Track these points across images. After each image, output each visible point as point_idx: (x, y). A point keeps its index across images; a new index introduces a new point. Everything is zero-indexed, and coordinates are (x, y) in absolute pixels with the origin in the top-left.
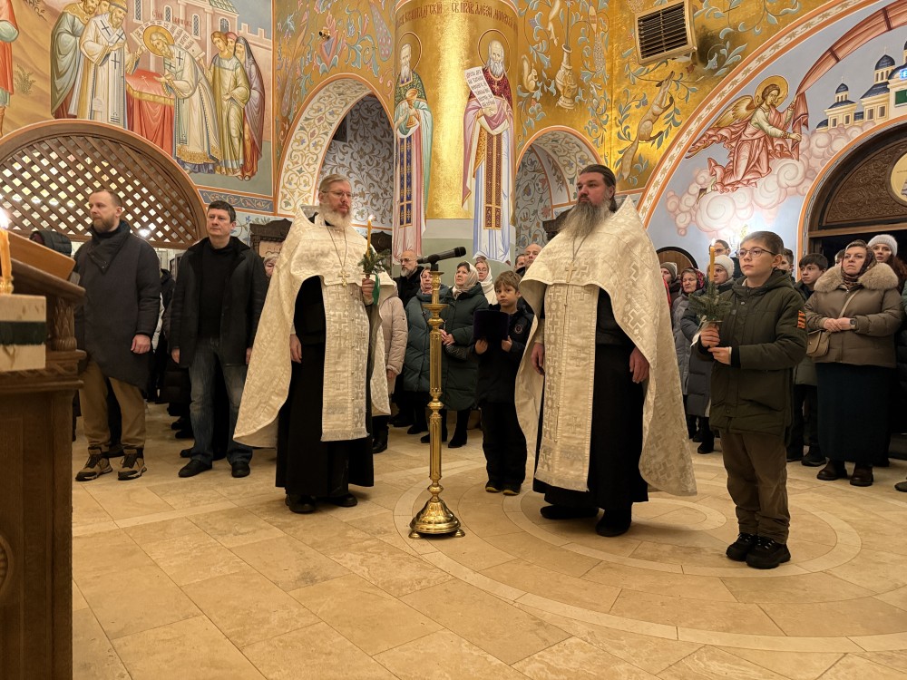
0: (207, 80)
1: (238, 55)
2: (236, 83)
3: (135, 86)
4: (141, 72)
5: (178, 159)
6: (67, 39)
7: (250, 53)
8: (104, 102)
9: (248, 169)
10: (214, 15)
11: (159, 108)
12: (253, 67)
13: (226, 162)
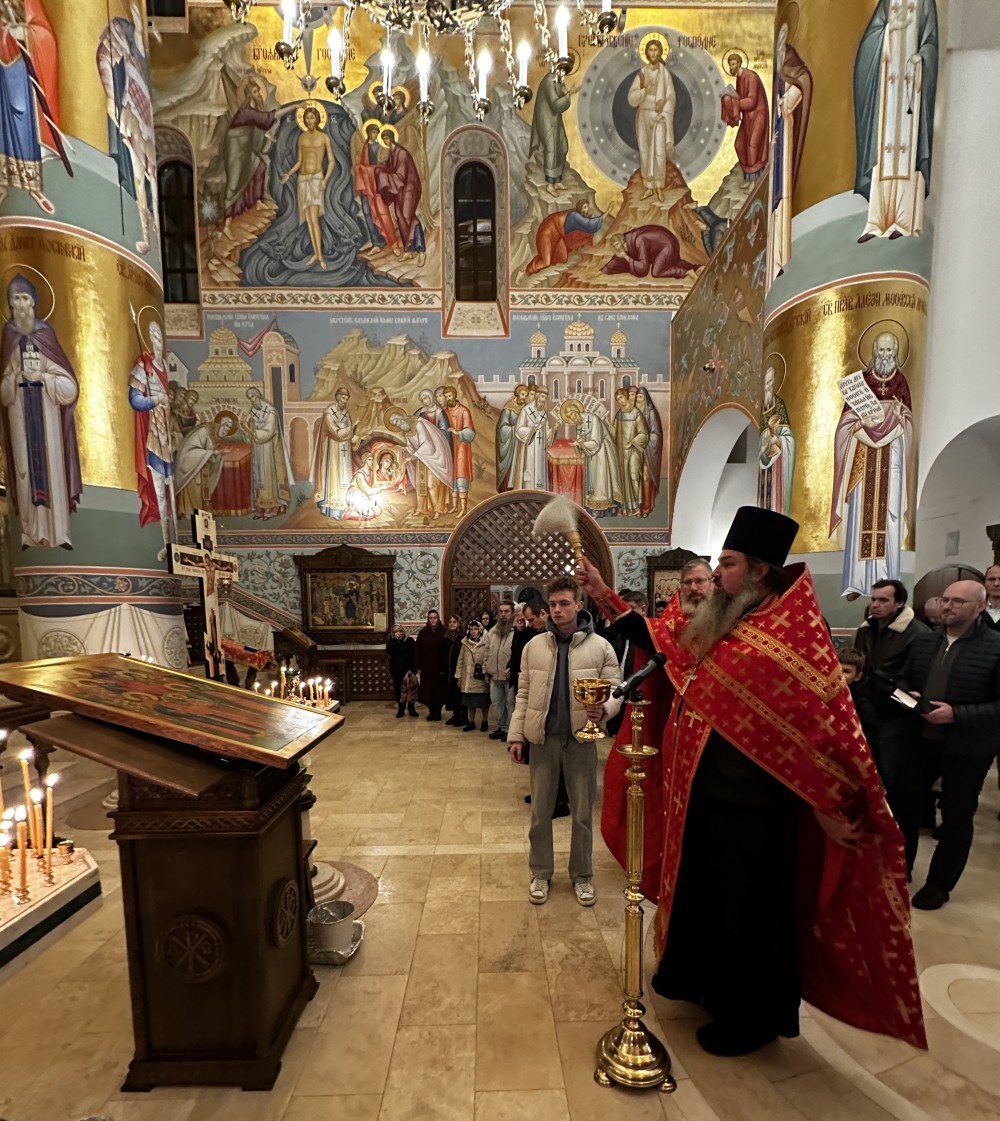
0: (611, 435)
1: (638, 405)
2: (636, 431)
3: (553, 453)
4: (559, 441)
5: (587, 508)
6: (506, 429)
7: (649, 399)
8: (532, 473)
9: (646, 507)
10: (617, 376)
11: (572, 469)
12: (652, 413)
13: (627, 504)
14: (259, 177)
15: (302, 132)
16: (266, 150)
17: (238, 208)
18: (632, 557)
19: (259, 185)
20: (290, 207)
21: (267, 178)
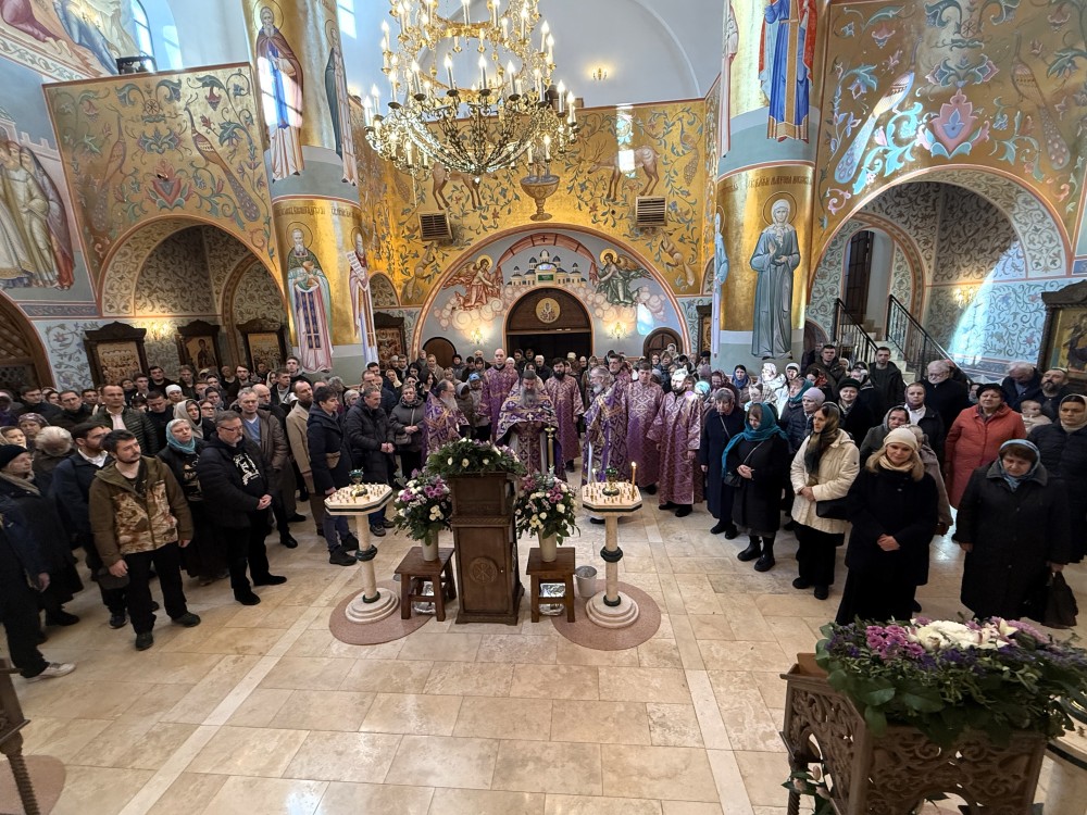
2: (30, 194)
7: (38, 163)
9: (65, 278)
12: (45, 177)
13: (41, 275)
18: (61, 331)
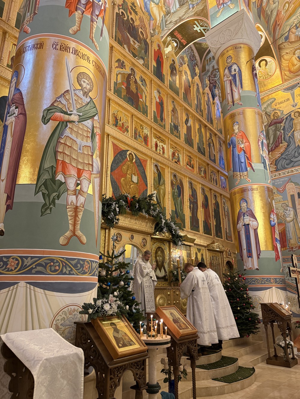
14: (280, 137)
15: (294, 119)
16: (281, 129)
17: (273, 148)
19: (280, 140)
20: (292, 142)
21: (283, 136)
